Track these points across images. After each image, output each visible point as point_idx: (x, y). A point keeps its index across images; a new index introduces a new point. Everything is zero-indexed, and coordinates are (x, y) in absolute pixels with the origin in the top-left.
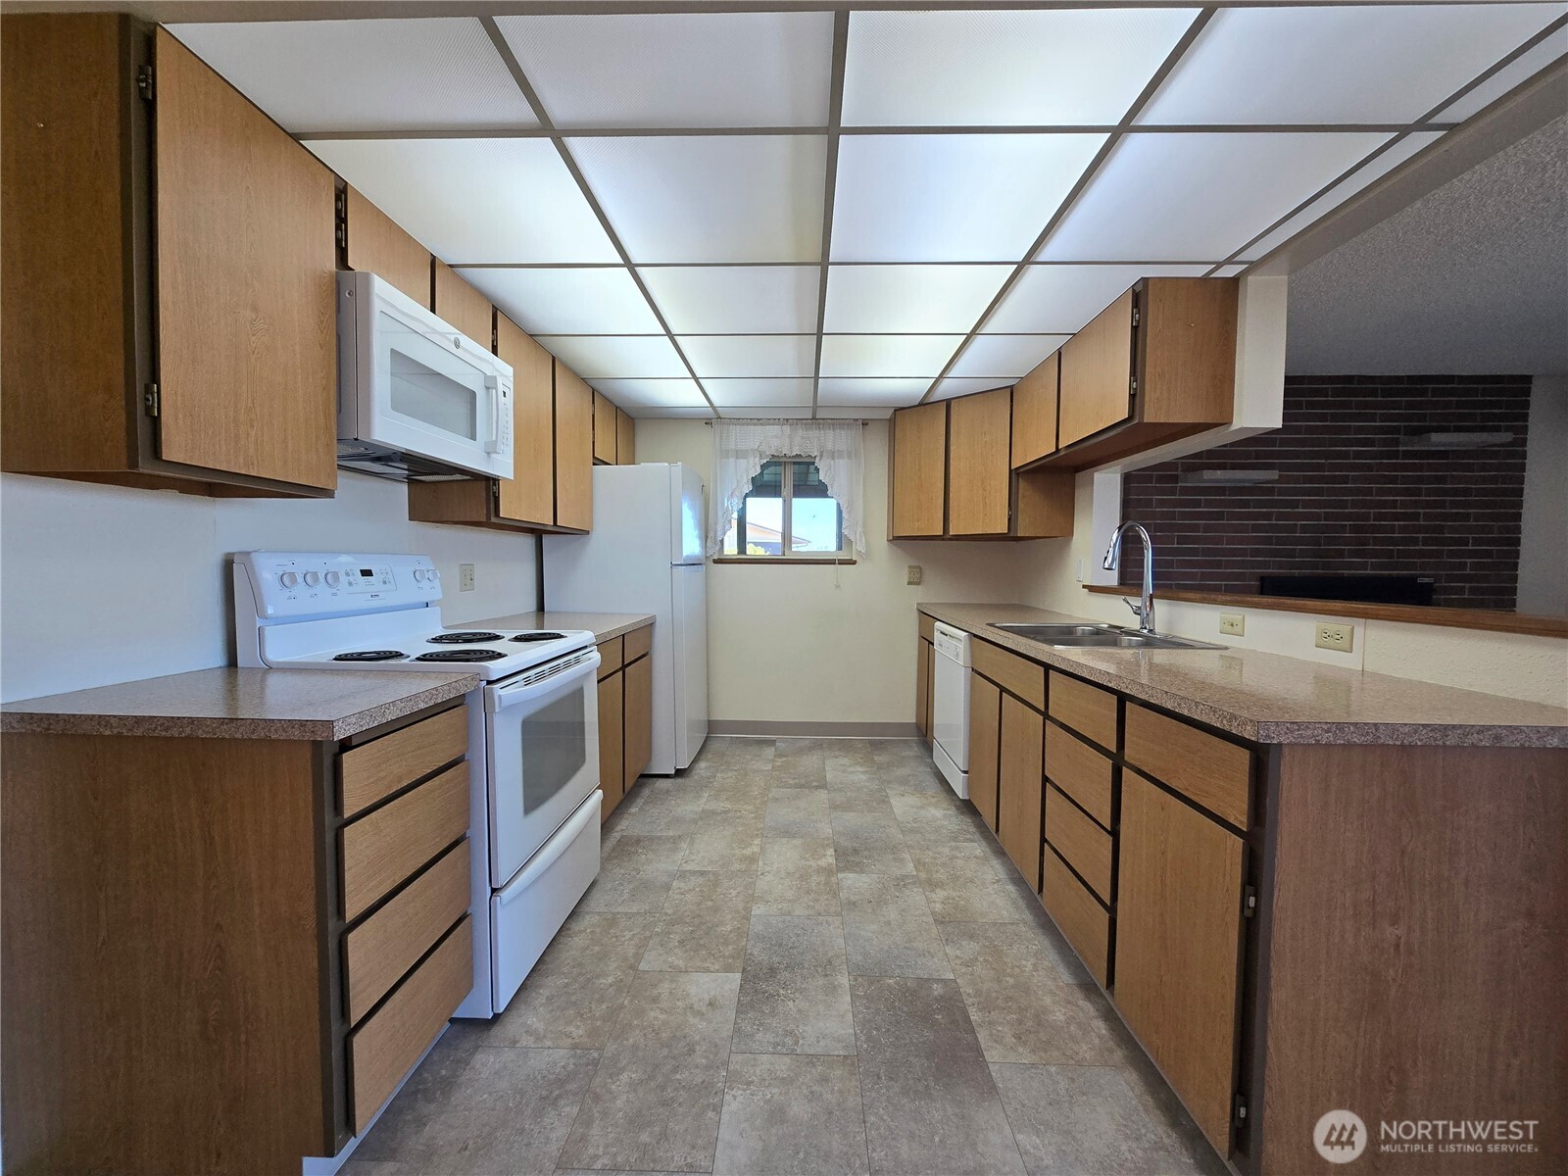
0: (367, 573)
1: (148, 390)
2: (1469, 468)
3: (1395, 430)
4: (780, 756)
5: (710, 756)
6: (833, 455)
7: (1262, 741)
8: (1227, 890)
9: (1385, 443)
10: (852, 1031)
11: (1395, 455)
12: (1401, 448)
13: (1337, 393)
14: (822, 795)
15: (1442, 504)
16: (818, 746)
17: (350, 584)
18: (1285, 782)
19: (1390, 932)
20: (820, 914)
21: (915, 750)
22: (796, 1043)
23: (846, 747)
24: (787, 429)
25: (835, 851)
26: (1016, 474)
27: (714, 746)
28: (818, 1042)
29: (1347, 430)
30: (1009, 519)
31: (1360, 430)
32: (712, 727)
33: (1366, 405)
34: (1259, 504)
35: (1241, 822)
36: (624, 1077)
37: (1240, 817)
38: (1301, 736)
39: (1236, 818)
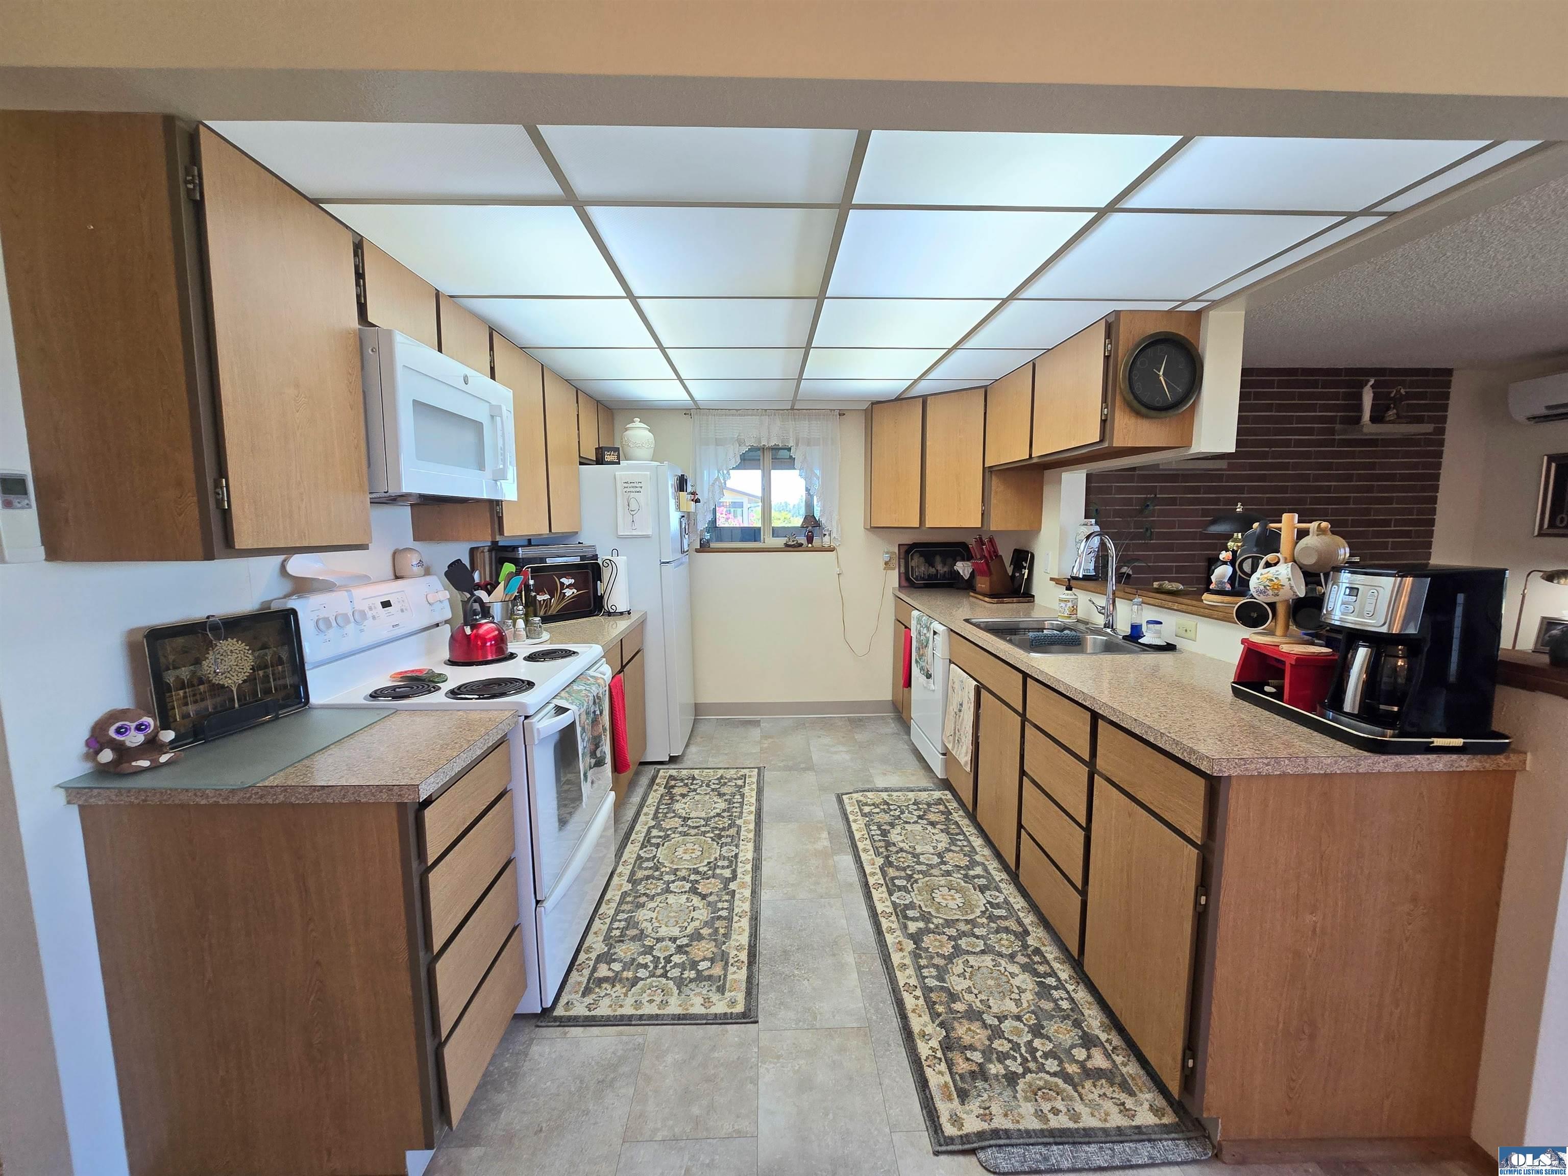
0: (386, 604)
1: (217, 485)
2: (1395, 455)
3: (1332, 420)
4: (765, 737)
5: (699, 740)
6: (809, 443)
7: (1215, 774)
8: (1184, 889)
9: (1322, 431)
10: (861, 1005)
11: (1331, 443)
12: (1337, 437)
13: (1281, 384)
14: (810, 778)
15: (1370, 489)
16: (800, 725)
17: (374, 618)
18: (1232, 803)
19: (1309, 919)
20: (822, 897)
21: (892, 727)
22: (815, 1018)
23: (827, 725)
24: (766, 419)
25: (829, 833)
26: (989, 472)
27: (702, 728)
28: (834, 1017)
29: (1289, 420)
30: (982, 514)
31: (1300, 420)
32: (698, 709)
33: (1311, 396)
34: (1209, 490)
35: (1197, 837)
36: (669, 1059)
37: (1195, 831)
38: (1247, 769)
39: (1192, 833)
